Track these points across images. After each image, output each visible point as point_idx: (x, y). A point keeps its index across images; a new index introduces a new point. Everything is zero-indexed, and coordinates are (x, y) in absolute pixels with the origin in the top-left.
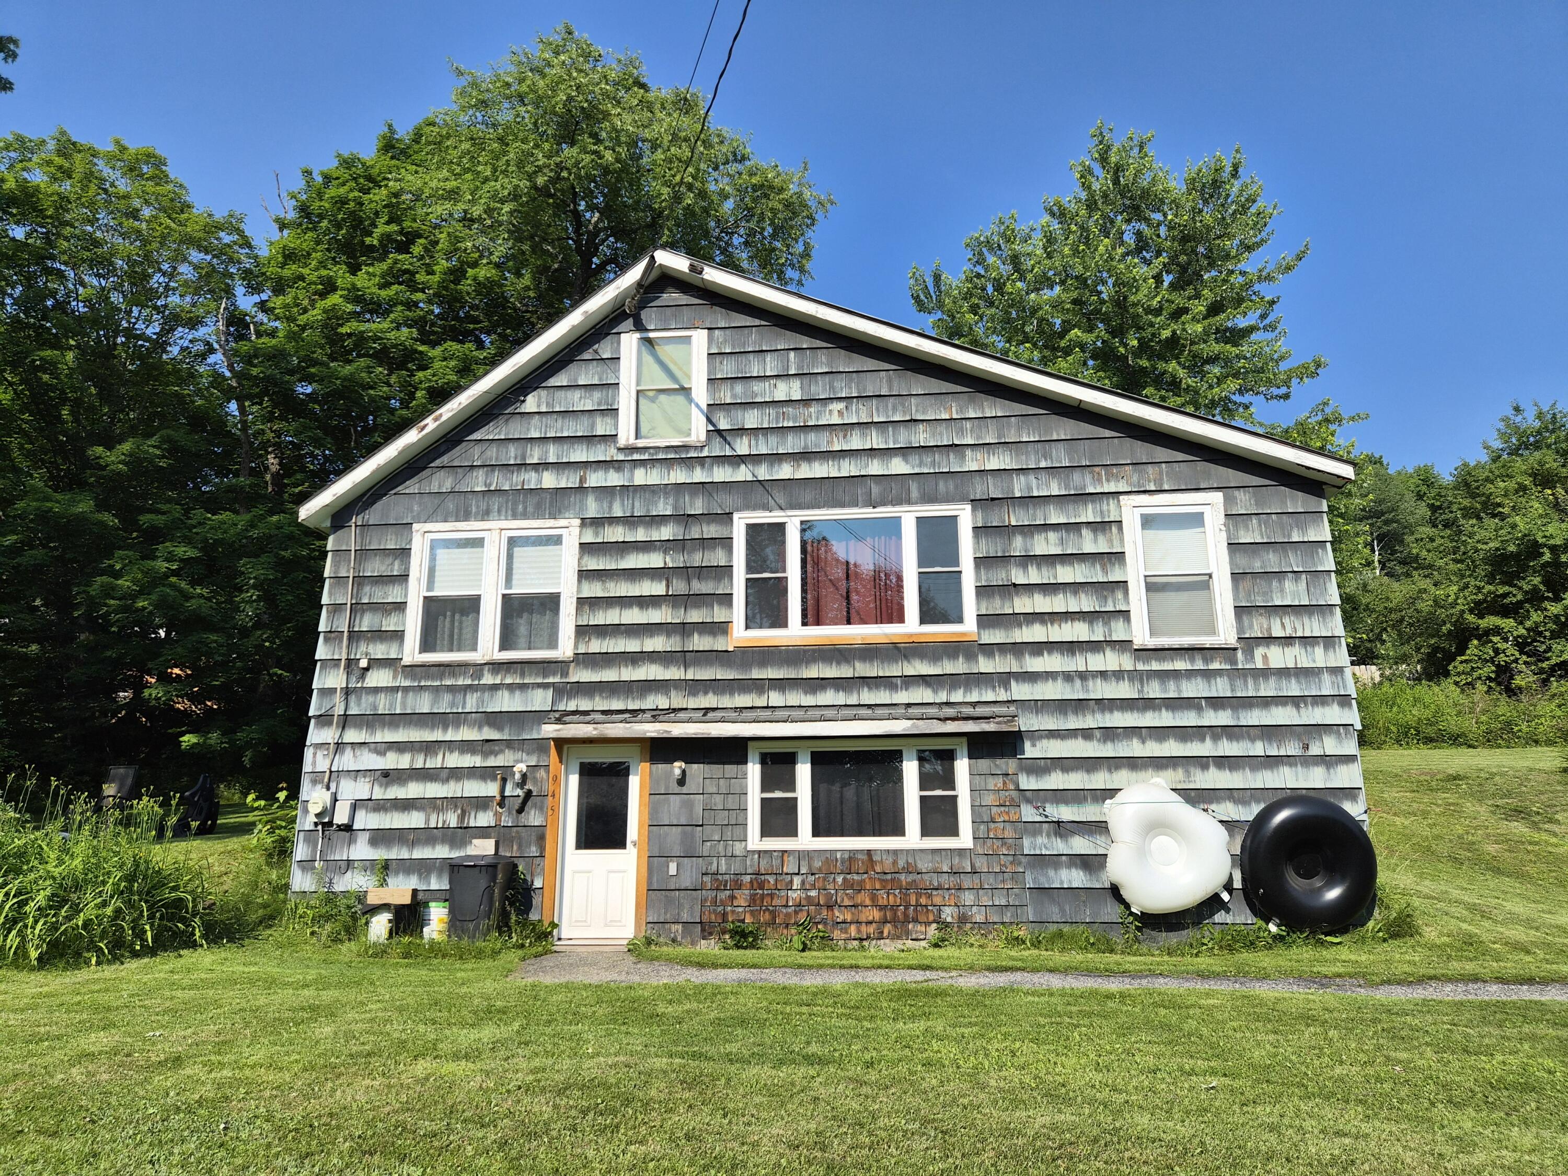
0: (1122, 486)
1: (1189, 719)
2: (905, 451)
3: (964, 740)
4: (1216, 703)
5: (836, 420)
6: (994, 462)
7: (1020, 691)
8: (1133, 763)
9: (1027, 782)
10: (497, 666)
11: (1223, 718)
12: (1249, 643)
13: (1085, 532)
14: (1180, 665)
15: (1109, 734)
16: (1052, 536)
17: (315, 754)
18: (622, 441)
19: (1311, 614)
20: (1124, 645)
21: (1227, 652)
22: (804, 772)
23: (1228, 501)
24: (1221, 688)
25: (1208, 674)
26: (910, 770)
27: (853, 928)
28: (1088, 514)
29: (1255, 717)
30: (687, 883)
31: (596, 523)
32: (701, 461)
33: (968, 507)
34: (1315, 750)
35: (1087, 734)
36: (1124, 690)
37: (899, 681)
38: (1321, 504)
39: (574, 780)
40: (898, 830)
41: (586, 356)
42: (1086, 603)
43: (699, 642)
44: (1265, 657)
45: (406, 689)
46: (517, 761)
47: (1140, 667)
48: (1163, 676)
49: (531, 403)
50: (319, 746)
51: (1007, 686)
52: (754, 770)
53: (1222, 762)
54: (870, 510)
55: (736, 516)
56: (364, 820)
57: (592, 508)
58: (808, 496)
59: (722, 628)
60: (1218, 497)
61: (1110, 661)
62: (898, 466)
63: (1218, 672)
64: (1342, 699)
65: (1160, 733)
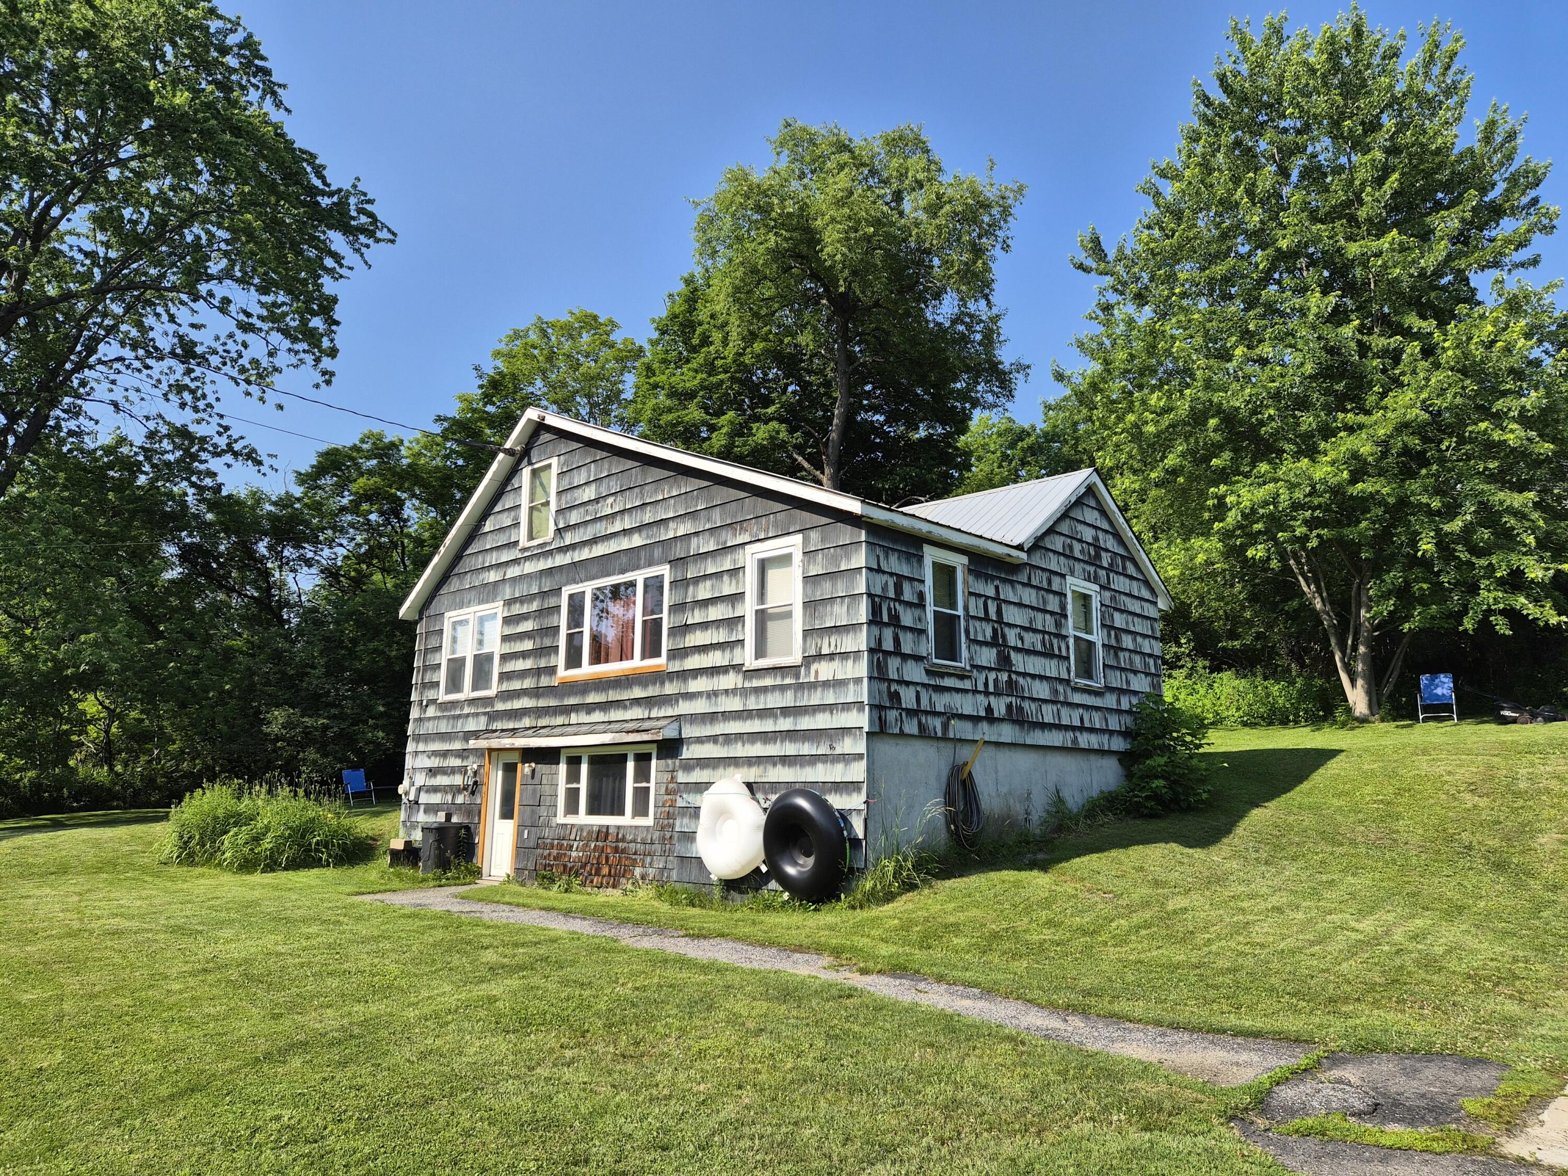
0: (745, 538)
1: (768, 725)
2: (639, 529)
3: (655, 746)
4: (786, 711)
5: (609, 511)
6: (683, 529)
7: (684, 708)
9: (682, 777)
10: (472, 702)
11: (785, 724)
12: (808, 660)
13: (726, 578)
14: (768, 681)
15: (728, 739)
16: (708, 583)
17: (409, 758)
18: (521, 545)
19: (848, 632)
20: (737, 668)
21: (792, 670)
22: (584, 768)
23: (806, 541)
24: (788, 699)
25: (783, 688)
26: (630, 766)
28: (727, 565)
29: (806, 723)
30: (531, 844)
31: (509, 603)
32: (550, 552)
33: (668, 567)
34: (838, 751)
35: (714, 739)
36: (734, 704)
37: (628, 703)
38: (860, 535)
39: (500, 773)
40: (621, 812)
41: (509, 488)
42: (721, 636)
43: (545, 681)
44: (817, 672)
45: (440, 719)
47: (747, 685)
48: (757, 691)
49: (488, 526)
50: (411, 754)
51: (678, 704)
52: (563, 768)
53: (785, 760)
54: (621, 576)
55: (564, 589)
56: (424, 798)
57: (508, 593)
58: (594, 570)
59: (552, 670)
60: (799, 538)
61: (730, 681)
62: (637, 541)
63: (788, 686)
64: (859, 705)
65: (754, 737)
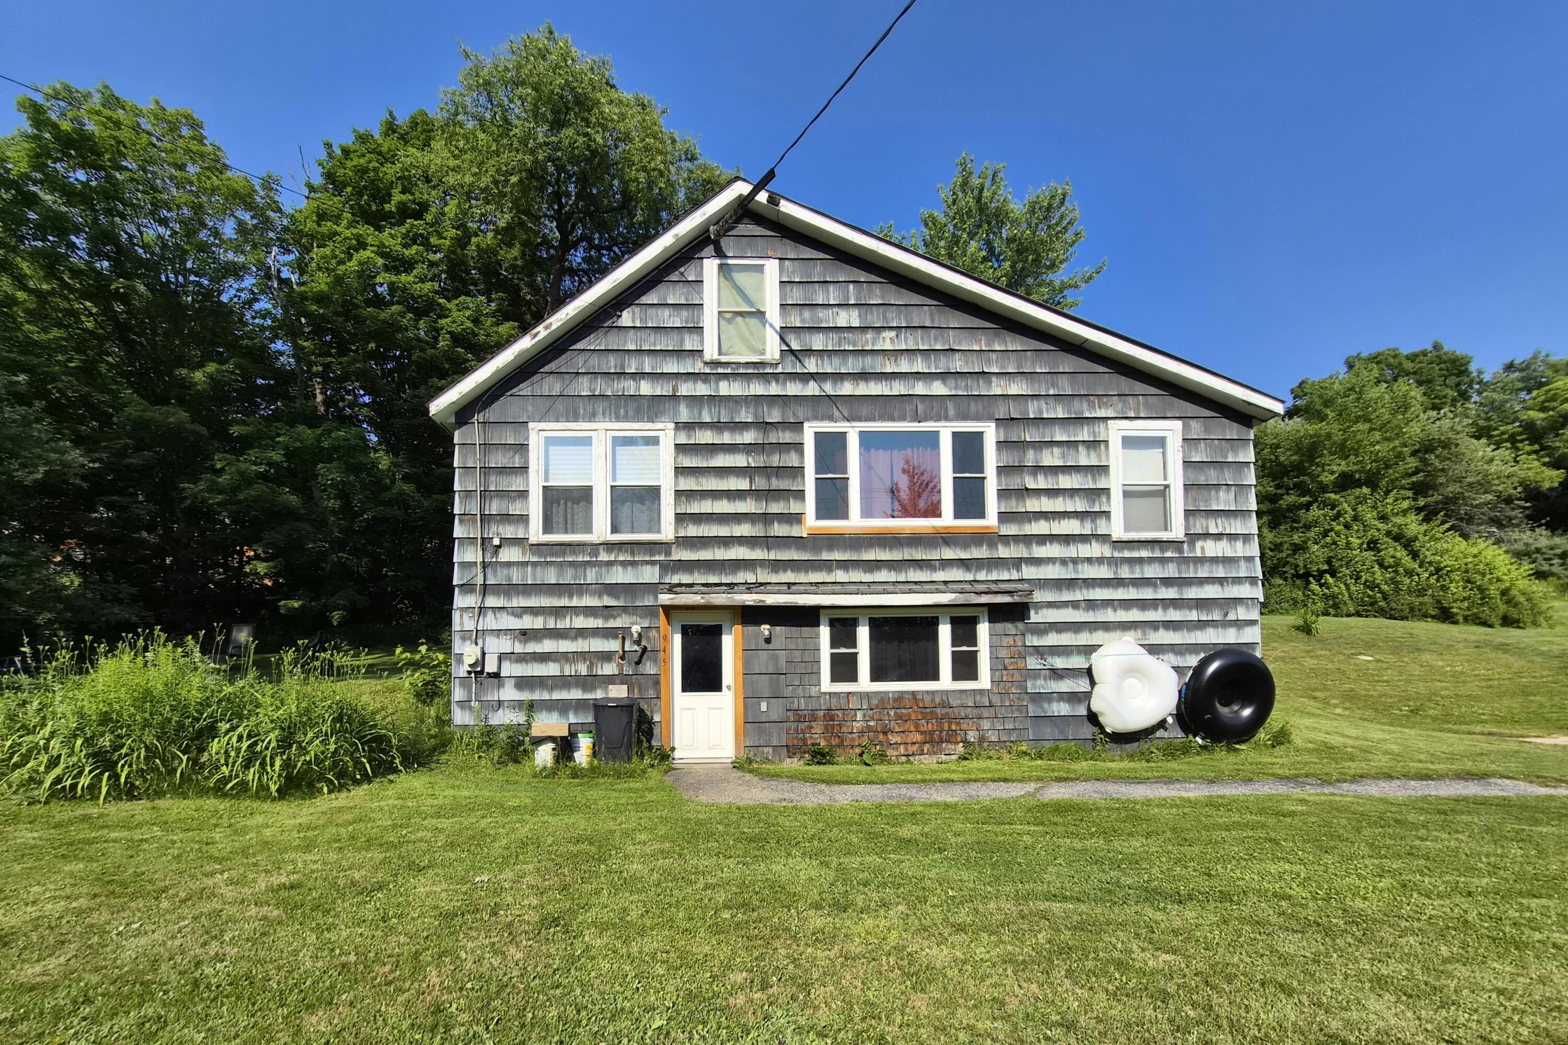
0: (1110, 413)
1: (1147, 594)
2: (944, 376)
3: (986, 609)
4: (1167, 582)
5: (888, 346)
6: (1015, 389)
7: (1029, 572)
8: (1106, 626)
9: (1033, 641)
10: (610, 546)
11: (1170, 593)
12: (1192, 538)
13: (1081, 448)
14: (1144, 553)
15: (1091, 605)
16: (1056, 450)
17: (461, 616)
18: (708, 356)
19: (1236, 517)
20: (1104, 538)
21: (1175, 544)
22: (863, 633)
23: (1186, 428)
24: (1171, 571)
25: (1163, 561)
26: (945, 632)
27: (902, 747)
28: (1084, 434)
29: (1193, 593)
30: (775, 717)
31: (688, 427)
32: (776, 376)
33: (993, 425)
34: (1231, 616)
35: (1075, 605)
36: (1104, 572)
37: (937, 563)
38: (1249, 434)
39: (677, 639)
40: (935, 677)
41: (674, 277)
42: (1079, 505)
43: (779, 530)
44: (1203, 548)
45: (535, 564)
46: (633, 624)
47: (1116, 554)
48: (1131, 561)
49: (626, 318)
50: (463, 610)
51: (1019, 569)
52: (824, 632)
53: (1170, 625)
54: (916, 424)
55: (806, 425)
56: (508, 669)
57: (684, 414)
58: (865, 410)
59: (796, 518)
60: (1178, 424)
61: (1095, 550)
62: (938, 388)
63: (1170, 559)
64: (1252, 580)
65: (1127, 604)
